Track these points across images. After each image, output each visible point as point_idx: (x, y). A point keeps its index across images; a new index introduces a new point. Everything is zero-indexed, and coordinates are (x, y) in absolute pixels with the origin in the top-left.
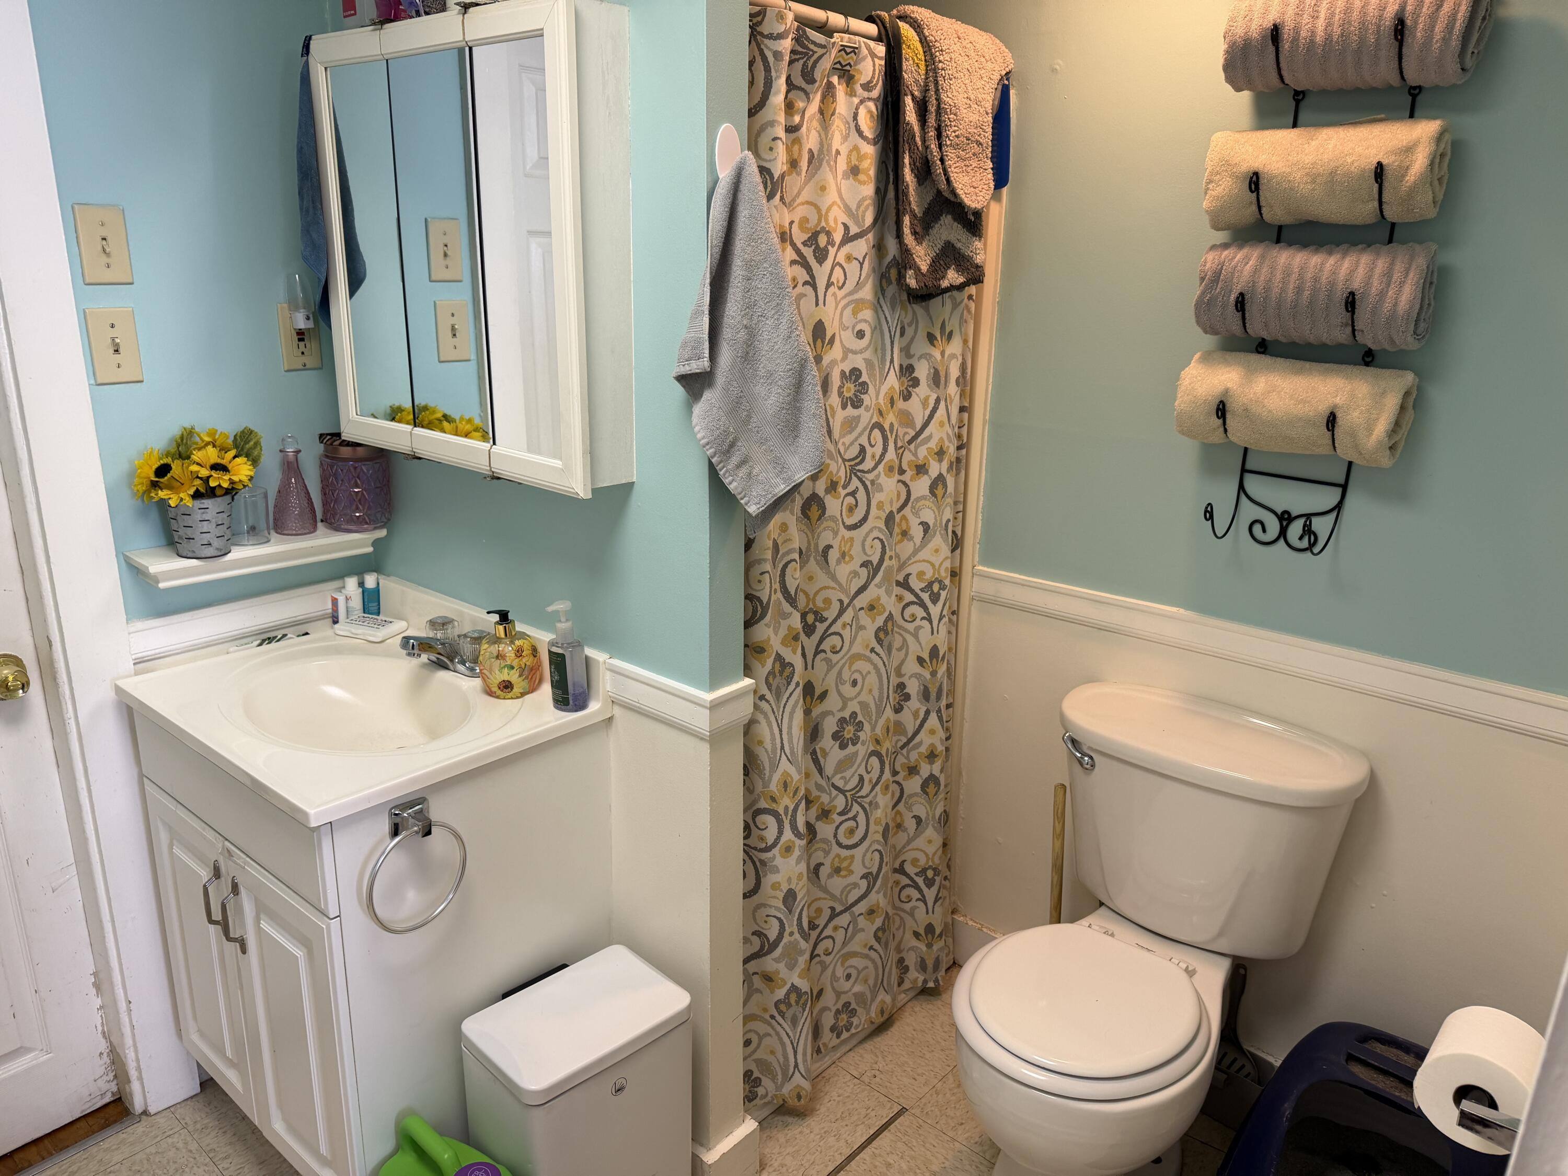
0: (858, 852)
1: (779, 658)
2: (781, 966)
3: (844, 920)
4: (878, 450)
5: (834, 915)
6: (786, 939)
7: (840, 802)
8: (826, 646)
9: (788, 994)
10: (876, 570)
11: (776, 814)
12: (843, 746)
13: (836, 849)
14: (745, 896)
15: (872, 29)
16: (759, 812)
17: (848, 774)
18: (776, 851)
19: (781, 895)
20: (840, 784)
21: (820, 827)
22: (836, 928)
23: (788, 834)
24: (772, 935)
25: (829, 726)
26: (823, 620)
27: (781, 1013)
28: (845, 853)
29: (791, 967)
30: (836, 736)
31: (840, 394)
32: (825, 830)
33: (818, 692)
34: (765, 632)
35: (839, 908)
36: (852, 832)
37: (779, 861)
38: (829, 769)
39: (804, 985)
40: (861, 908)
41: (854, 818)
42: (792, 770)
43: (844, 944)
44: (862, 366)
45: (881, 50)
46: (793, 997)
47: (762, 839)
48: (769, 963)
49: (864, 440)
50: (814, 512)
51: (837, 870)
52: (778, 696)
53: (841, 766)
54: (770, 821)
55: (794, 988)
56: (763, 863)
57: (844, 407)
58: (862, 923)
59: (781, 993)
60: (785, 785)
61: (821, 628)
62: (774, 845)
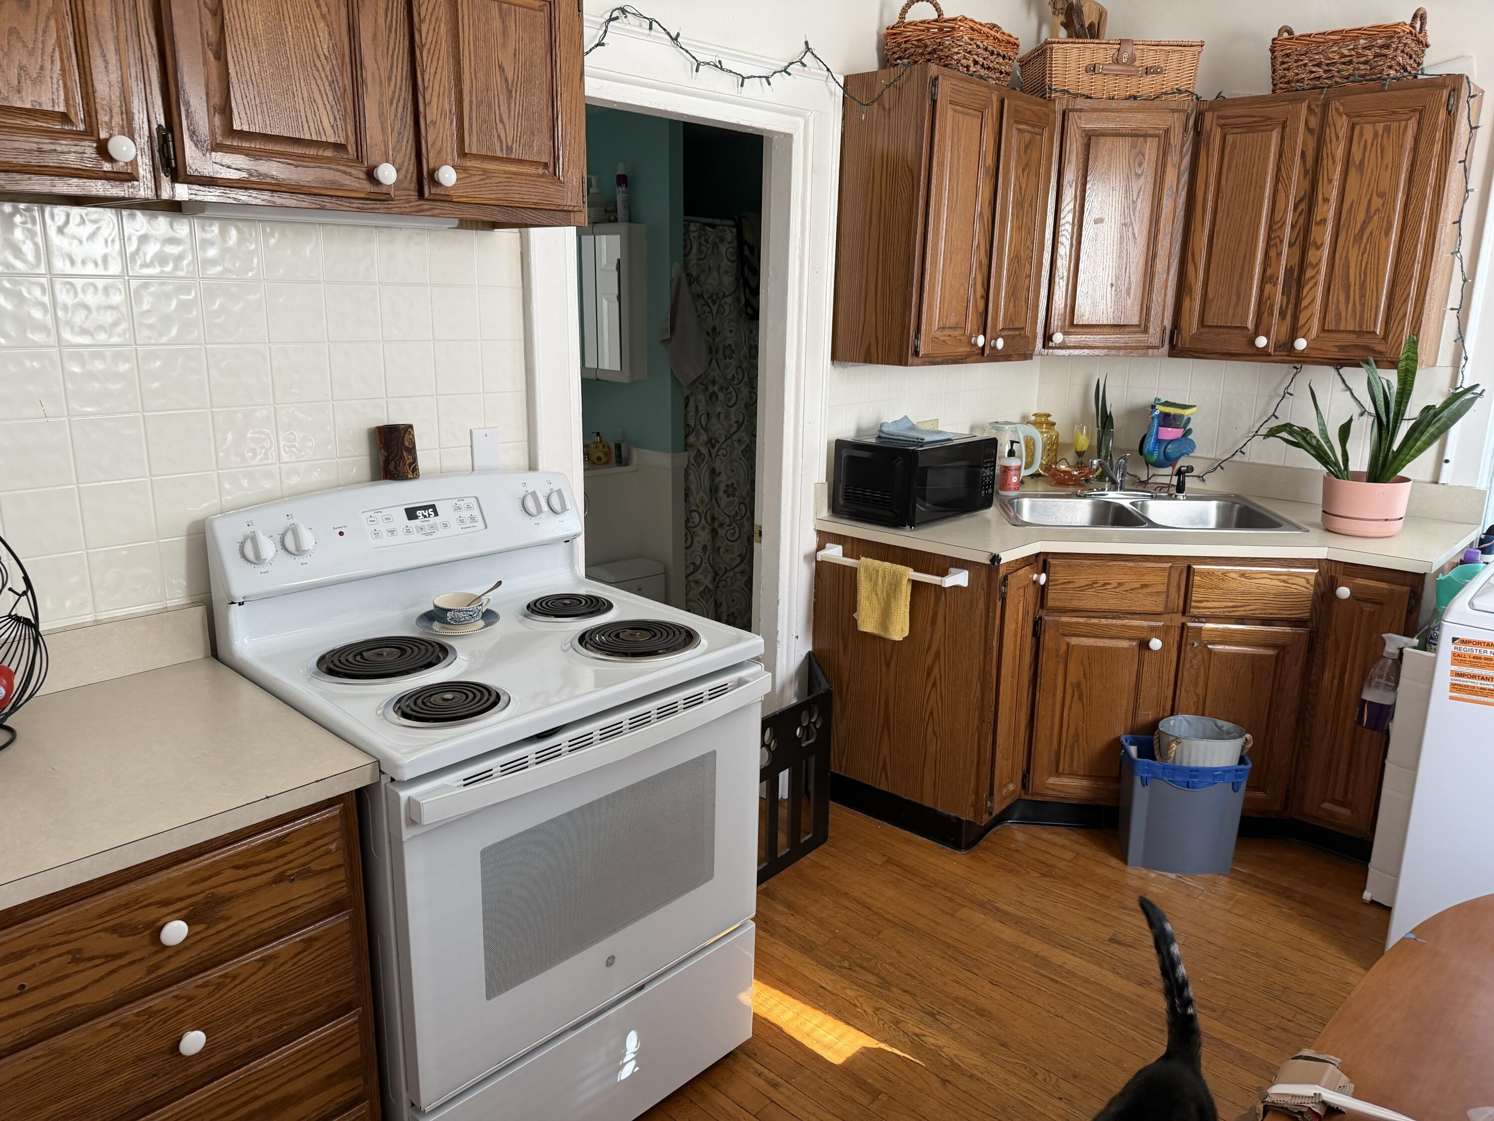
0: (736, 544)
1: (699, 451)
2: (701, 577)
3: (730, 574)
4: (741, 376)
5: (726, 571)
6: (703, 565)
7: (727, 521)
8: (720, 453)
9: (704, 589)
10: (741, 425)
11: (699, 512)
12: (728, 496)
13: (727, 542)
14: (686, 548)
15: (732, 223)
16: (693, 511)
17: (731, 509)
18: (699, 527)
19: (701, 546)
20: (727, 512)
21: (719, 530)
22: (727, 577)
23: (703, 522)
24: (698, 563)
25: (722, 487)
26: (718, 442)
27: (702, 597)
28: (731, 544)
29: (706, 577)
30: (725, 492)
31: (723, 353)
32: (721, 532)
33: (717, 472)
34: (692, 439)
35: (728, 568)
36: (733, 534)
37: (700, 532)
38: (723, 506)
39: (711, 587)
40: (738, 569)
41: (734, 529)
42: (705, 496)
43: (731, 585)
44: (732, 343)
45: (735, 230)
46: (707, 591)
47: (693, 522)
48: (698, 576)
49: (734, 372)
50: (714, 398)
51: (727, 551)
52: (699, 465)
53: (728, 505)
54: (696, 515)
55: (707, 587)
56: (694, 532)
57: (725, 358)
58: (739, 576)
59: (702, 588)
60: (702, 502)
61: (718, 445)
62: (698, 524)
